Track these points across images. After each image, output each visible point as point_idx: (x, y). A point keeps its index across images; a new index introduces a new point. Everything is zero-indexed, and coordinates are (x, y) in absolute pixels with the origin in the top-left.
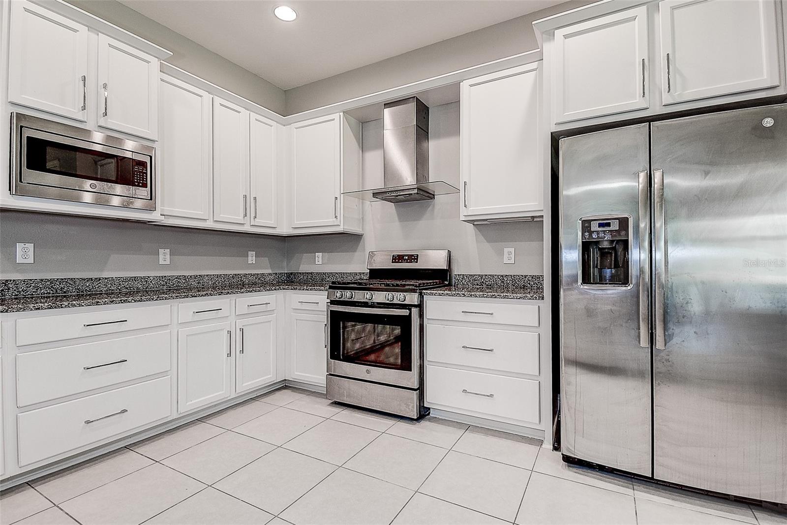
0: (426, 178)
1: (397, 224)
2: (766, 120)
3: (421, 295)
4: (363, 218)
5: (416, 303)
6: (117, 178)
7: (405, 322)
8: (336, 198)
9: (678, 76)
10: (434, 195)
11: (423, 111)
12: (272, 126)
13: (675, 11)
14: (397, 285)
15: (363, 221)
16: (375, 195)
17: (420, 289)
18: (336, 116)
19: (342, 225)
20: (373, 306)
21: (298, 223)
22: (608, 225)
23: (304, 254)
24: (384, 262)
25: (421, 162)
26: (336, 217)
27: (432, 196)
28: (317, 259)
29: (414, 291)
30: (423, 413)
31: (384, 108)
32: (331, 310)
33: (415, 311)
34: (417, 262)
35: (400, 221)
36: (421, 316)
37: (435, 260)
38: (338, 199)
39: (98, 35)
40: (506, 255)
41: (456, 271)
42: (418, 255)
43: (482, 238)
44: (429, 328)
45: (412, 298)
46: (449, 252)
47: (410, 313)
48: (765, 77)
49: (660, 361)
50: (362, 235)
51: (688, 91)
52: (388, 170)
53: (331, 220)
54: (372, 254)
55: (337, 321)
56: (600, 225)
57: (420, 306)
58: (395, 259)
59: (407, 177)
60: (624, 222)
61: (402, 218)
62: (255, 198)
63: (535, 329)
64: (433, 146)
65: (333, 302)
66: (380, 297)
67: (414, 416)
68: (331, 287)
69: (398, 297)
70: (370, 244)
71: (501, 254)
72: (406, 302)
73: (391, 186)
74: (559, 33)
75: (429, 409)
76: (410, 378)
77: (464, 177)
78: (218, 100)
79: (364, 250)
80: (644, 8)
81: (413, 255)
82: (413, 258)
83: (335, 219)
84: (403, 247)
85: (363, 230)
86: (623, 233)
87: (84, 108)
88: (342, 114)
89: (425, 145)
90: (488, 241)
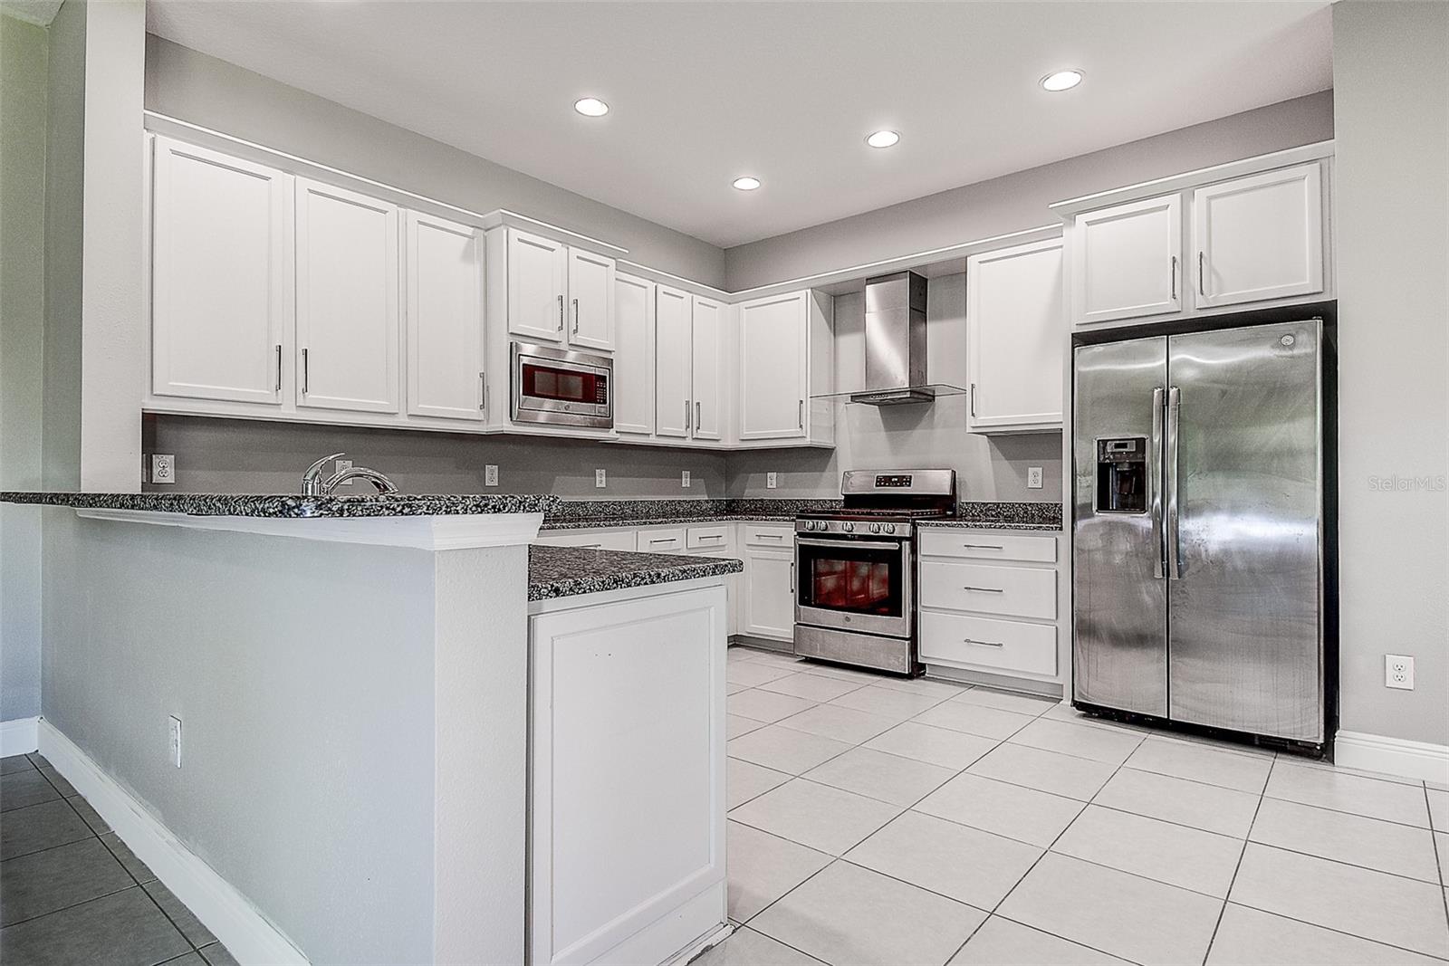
0: (924, 376)
1: (883, 434)
2: (1286, 337)
3: (914, 526)
4: (835, 425)
5: (908, 536)
6: (584, 396)
7: (894, 558)
8: (801, 402)
9: (1213, 277)
10: (934, 396)
11: (919, 284)
12: (715, 308)
13: (1213, 202)
14: (884, 514)
15: (835, 429)
16: (855, 398)
17: (912, 519)
18: (801, 294)
19: (808, 437)
20: (853, 538)
21: (747, 434)
22: (1124, 446)
23: (752, 475)
24: (863, 485)
25: (917, 353)
26: (801, 426)
27: (930, 398)
28: (769, 480)
29: (906, 521)
30: (917, 670)
31: (867, 284)
32: (800, 545)
33: (906, 545)
34: (909, 486)
35: (886, 431)
36: (914, 551)
37: (936, 482)
38: (804, 403)
39: (568, 248)
40: (1031, 478)
41: (965, 498)
42: (911, 477)
43: (998, 453)
44: (924, 566)
45: (904, 529)
46: (954, 472)
47: (901, 548)
48: (1308, 282)
49: (1175, 592)
50: (833, 449)
51: (1225, 294)
52: (870, 366)
53: (795, 431)
54: (847, 475)
55: (808, 558)
56: (1117, 446)
57: (913, 540)
58: (880, 482)
59: (898, 374)
60: (1141, 443)
61: (890, 426)
62: (698, 404)
63: (1052, 566)
64: (935, 331)
65: (801, 535)
66: (862, 528)
67: (905, 670)
68: (798, 517)
69: (885, 528)
70: (845, 460)
71: (1024, 475)
72: (895, 535)
73: (876, 388)
74: (1081, 219)
75: (925, 665)
76: (901, 625)
77: (972, 378)
78: (662, 288)
79: (836, 469)
80: (1177, 196)
81: (904, 477)
82: (904, 481)
83: (799, 430)
84: (890, 466)
85: (835, 442)
86: (1140, 455)
87: (561, 328)
88: (809, 291)
89: (921, 329)
90: (1006, 459)
